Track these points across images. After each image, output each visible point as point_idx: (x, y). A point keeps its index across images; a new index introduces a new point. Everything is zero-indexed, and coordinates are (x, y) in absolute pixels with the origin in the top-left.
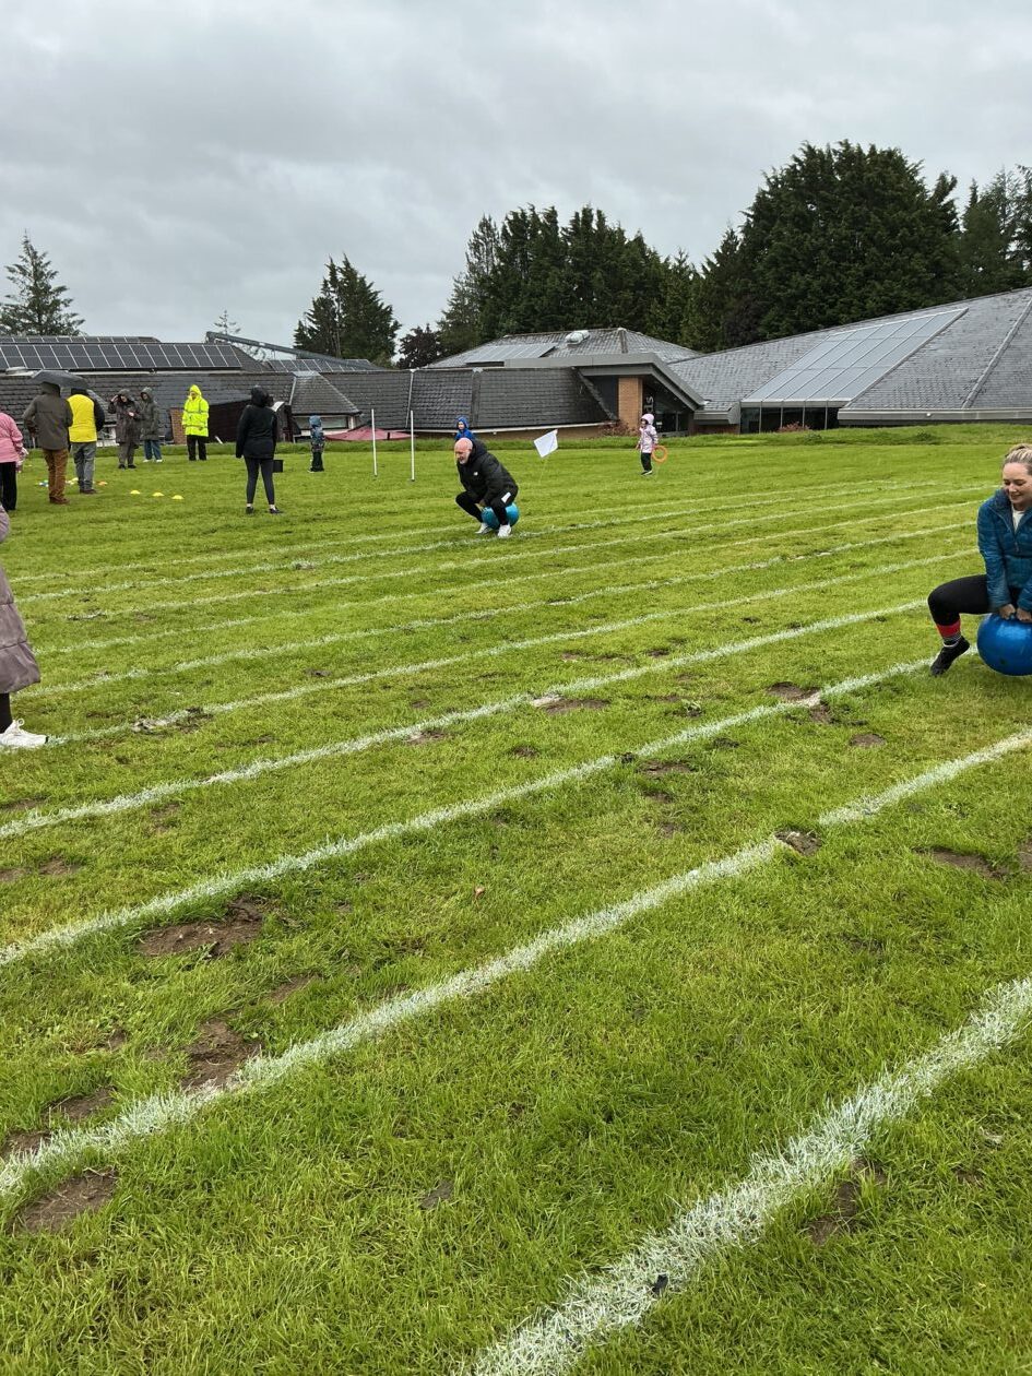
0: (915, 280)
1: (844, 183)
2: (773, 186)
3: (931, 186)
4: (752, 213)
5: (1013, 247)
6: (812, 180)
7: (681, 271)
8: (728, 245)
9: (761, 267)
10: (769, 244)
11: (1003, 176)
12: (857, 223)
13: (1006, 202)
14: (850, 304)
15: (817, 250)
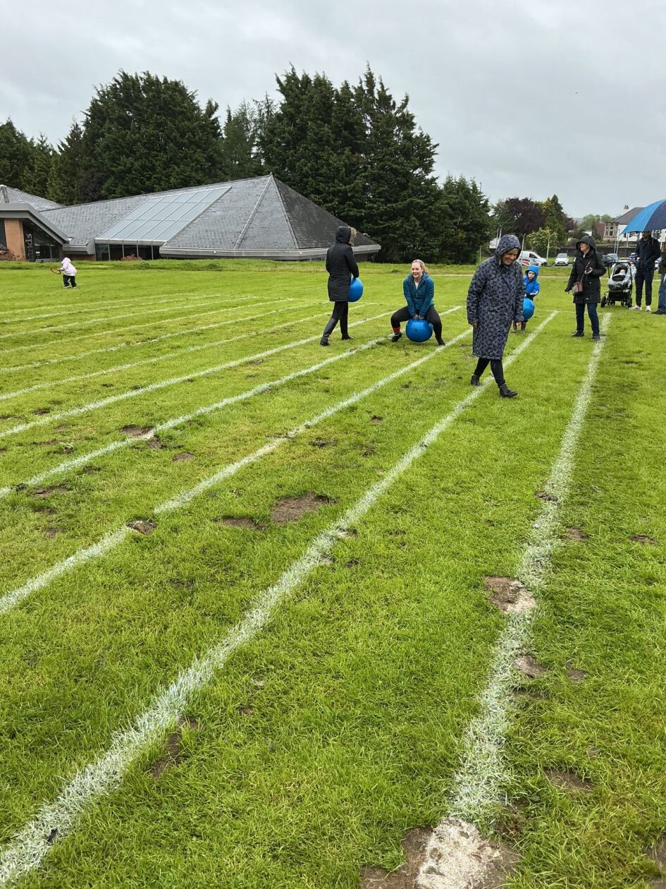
0: (199, 166)
1: (149, 100)
2: (102, 97)
3: (203, 107)
4: (89, 114)
5: (254, 150)
6: (128, 96)
7: (43, 150)
8: (75, 133)
9: (98, 150)
10: (103, 136)
11: (245, 105)
12: (159, 125)
13: (248, 122)
14: (160, 179)
15: (136, 142)
